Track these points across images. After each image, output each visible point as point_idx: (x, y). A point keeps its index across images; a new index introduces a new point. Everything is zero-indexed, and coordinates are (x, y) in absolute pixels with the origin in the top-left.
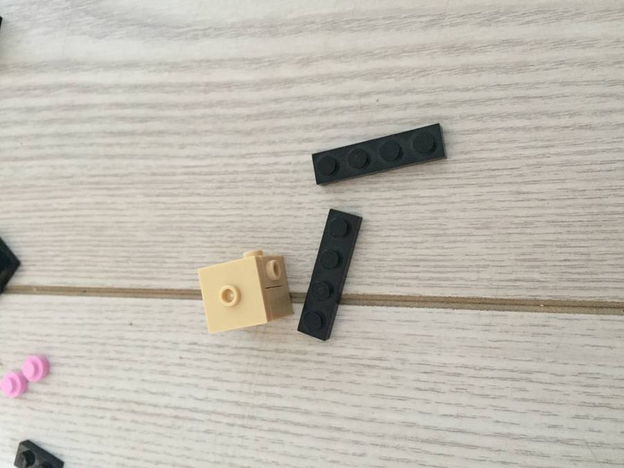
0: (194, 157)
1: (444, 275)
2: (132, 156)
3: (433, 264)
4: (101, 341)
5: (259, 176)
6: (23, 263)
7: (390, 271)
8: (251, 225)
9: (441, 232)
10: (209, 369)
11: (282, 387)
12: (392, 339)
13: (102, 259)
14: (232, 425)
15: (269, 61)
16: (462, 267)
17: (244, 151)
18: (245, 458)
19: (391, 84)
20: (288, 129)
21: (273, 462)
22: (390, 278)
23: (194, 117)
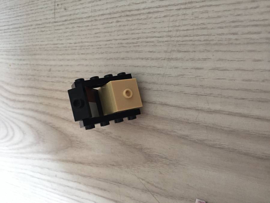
14: (179, 9)
18: (185, 25)
21: (201, 23)
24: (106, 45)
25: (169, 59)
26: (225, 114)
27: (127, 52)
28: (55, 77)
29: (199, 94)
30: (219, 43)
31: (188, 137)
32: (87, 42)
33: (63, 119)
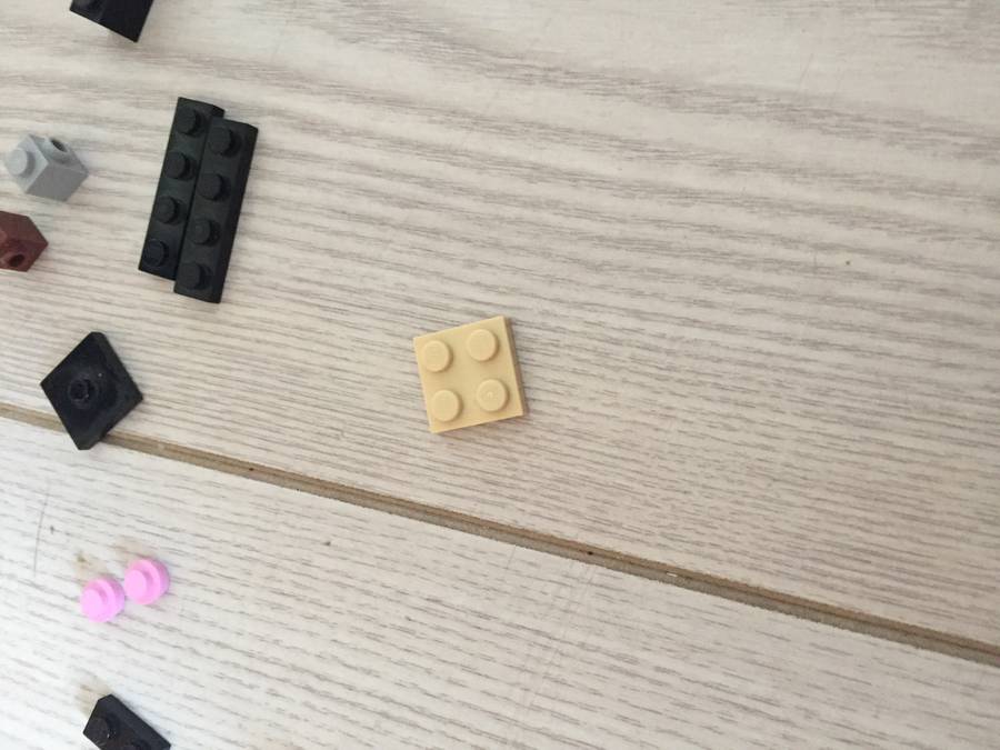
0: (490, 288)
1: (910, 587)
2: (376, 261)
3: (895, 564)
4: (270, 560)
5: (601, 344)
6: (147, 399)
7: (813, 559)
8: (573, 426)
9: (921, 514)
10: (457, 649)
11: (582, 708)
12: (795, 673)
13: (292, 424)
15: (657, 151)
16: (949, 581)
17: (582, 297)
19: (879, 239)
20: (672, 276)
22: (812, 571)
23: (502, 219)
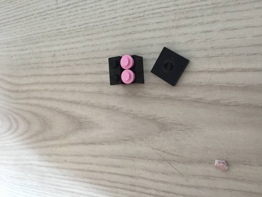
24: (112, 22)
25: (177, 27)
26: (238, 71)
27: (134, 26)
28: (60, 62)
29: (210, 56)
30: (227, 5)
31: (202, 99)
32: (92, 23)
33: (71, 102)
